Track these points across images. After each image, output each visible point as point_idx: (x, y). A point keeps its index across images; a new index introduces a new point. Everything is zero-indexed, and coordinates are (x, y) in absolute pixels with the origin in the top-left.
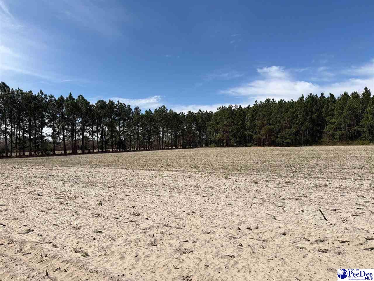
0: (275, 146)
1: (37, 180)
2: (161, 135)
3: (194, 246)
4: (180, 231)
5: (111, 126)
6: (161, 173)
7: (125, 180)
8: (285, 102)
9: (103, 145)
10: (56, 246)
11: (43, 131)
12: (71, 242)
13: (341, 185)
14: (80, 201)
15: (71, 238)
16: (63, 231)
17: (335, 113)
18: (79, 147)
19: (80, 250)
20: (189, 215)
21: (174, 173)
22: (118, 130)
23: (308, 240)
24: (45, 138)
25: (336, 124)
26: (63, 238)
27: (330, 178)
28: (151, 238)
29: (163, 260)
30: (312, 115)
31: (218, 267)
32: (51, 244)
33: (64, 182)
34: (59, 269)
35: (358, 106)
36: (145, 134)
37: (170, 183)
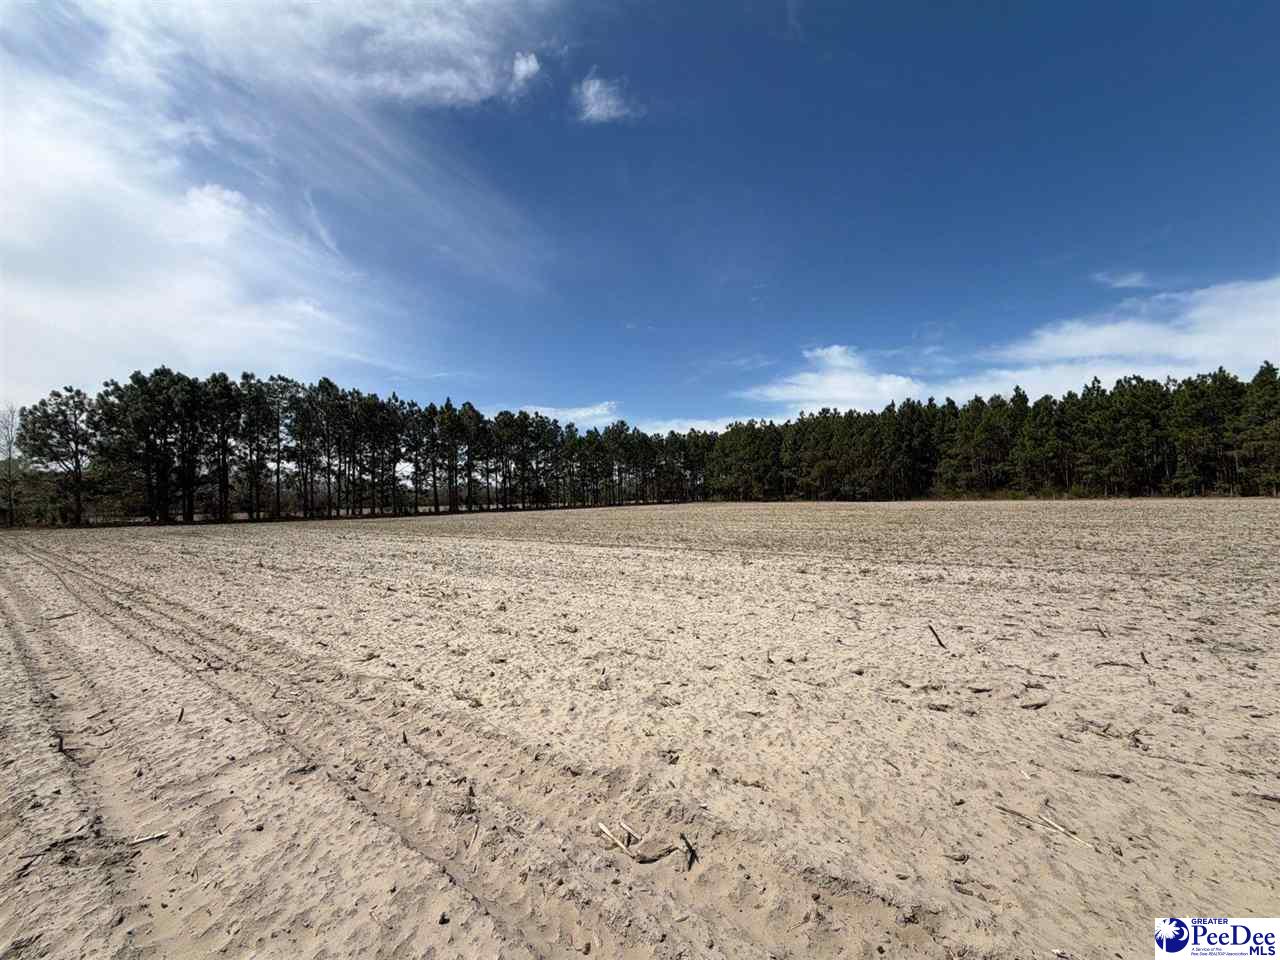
0: (838, 500)
1: (385, 561)
2: (616, 478)
3: (682, 693)
4: (655, 664)
5: (522, 462)
6: (617, 551)
7: (548, 564)
8: (859, 415)
9: (506, 495)
10: (421, 687)
11: (397, 469)
12: (450, 680)
13: (972, 579)
14: (464, 602)
15: (450, 672)
16: (434, 658)
17: (958, 436)
18: (462, 500)
19: (466, 696)
20: (673, 632)
21: (641, 551)
22: (535, 467)
23: (908, 687)
24: (401, 483)
25: (959, 458)
26: (434, 672)
27: (950, 565)
28: (598, 676)
29: (622, 718)
30: (910, 440)
31: (729, 733)
32: (412, 682)
33: (435, 565)
34: (428, 729)
35: (1004, 424)
36: (585, 476)
37: (635, 572)
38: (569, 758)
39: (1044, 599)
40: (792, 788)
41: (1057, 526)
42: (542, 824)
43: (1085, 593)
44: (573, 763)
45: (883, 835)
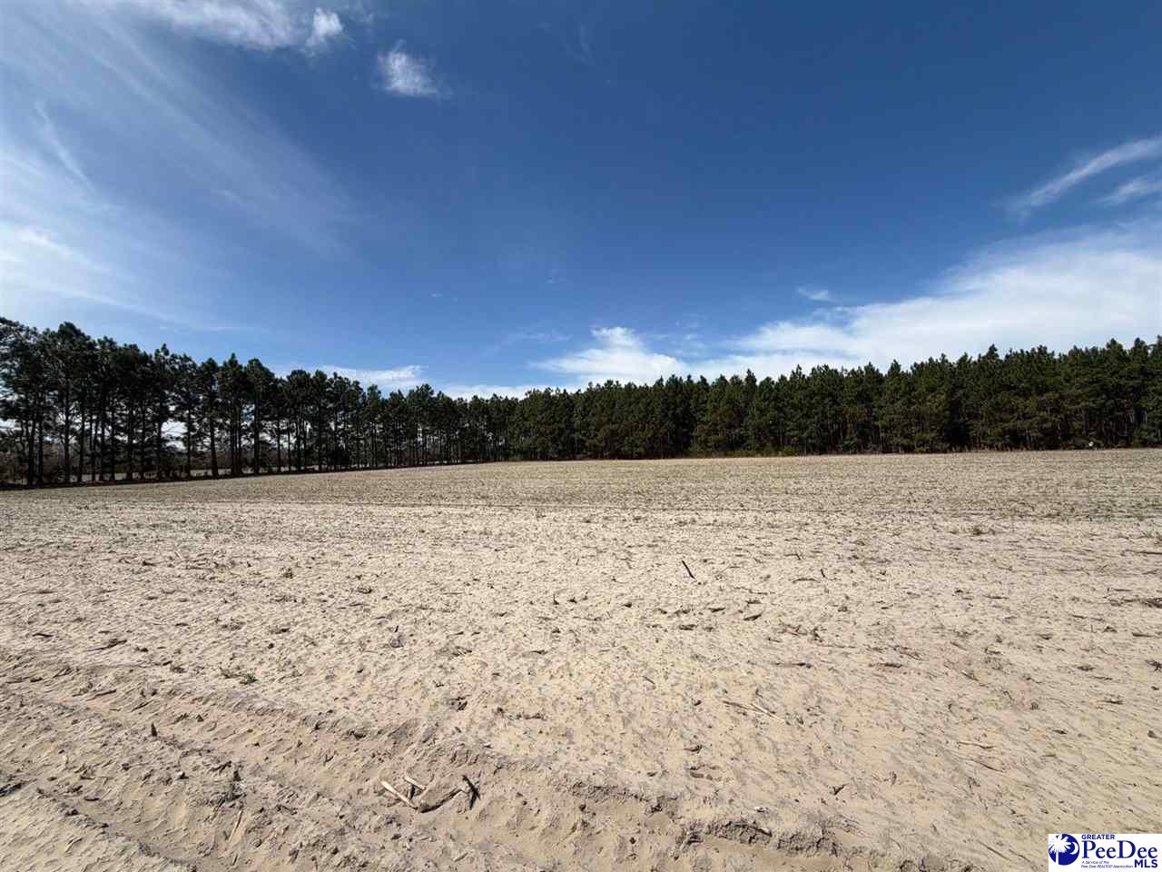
0: (619, 459)
1: (142, 532)
2: (420, 439)
3: (474, 641)
4: (449, 616)
5: (320, 423)
6: (417, 510)
7: (344, 526)
8: (635, 386)
9: (299, 456)
10: (179, 670)
11: (163, 430)
12: (218, 658)
14: (243, 572)
15: (218, 649)
16: (201, 636)
17: (709, 406)
18: (247, 463)
19: (237, 673)
20: (468, 585)
21: (442, 509)
22: (333, 428)
24: (168, 444)
25: (710, 424)
26: (199, 651)
27: (701, 510)
28: (391, 634)
29: (414, 673)
30: (675, 409)
31: (516, 673)
32: (169, 666)
33: (208, 534)
34: (185, 716)
35: (740, 397)
36: (388, 437)
37: (435, 529)
38: (353, 722)
39: (763, 534)
40: (567, 714)
41: (774, 477)
42: (318, 795)
43: (789, 527)
44: (357, 725)
45: (639, 743)
